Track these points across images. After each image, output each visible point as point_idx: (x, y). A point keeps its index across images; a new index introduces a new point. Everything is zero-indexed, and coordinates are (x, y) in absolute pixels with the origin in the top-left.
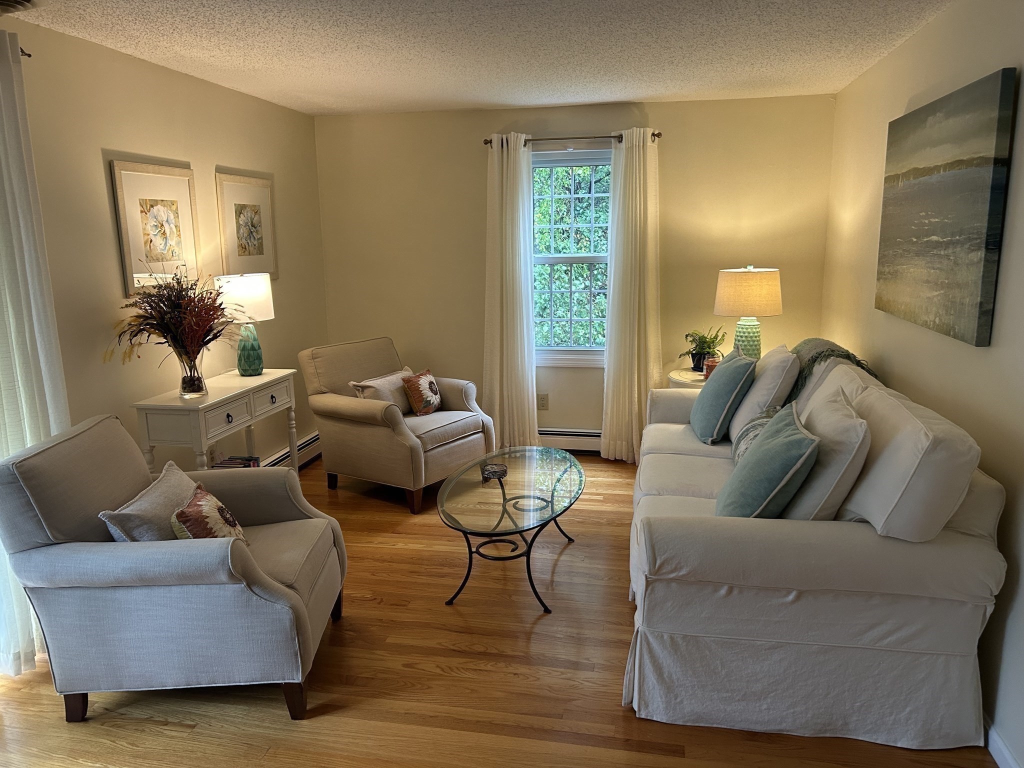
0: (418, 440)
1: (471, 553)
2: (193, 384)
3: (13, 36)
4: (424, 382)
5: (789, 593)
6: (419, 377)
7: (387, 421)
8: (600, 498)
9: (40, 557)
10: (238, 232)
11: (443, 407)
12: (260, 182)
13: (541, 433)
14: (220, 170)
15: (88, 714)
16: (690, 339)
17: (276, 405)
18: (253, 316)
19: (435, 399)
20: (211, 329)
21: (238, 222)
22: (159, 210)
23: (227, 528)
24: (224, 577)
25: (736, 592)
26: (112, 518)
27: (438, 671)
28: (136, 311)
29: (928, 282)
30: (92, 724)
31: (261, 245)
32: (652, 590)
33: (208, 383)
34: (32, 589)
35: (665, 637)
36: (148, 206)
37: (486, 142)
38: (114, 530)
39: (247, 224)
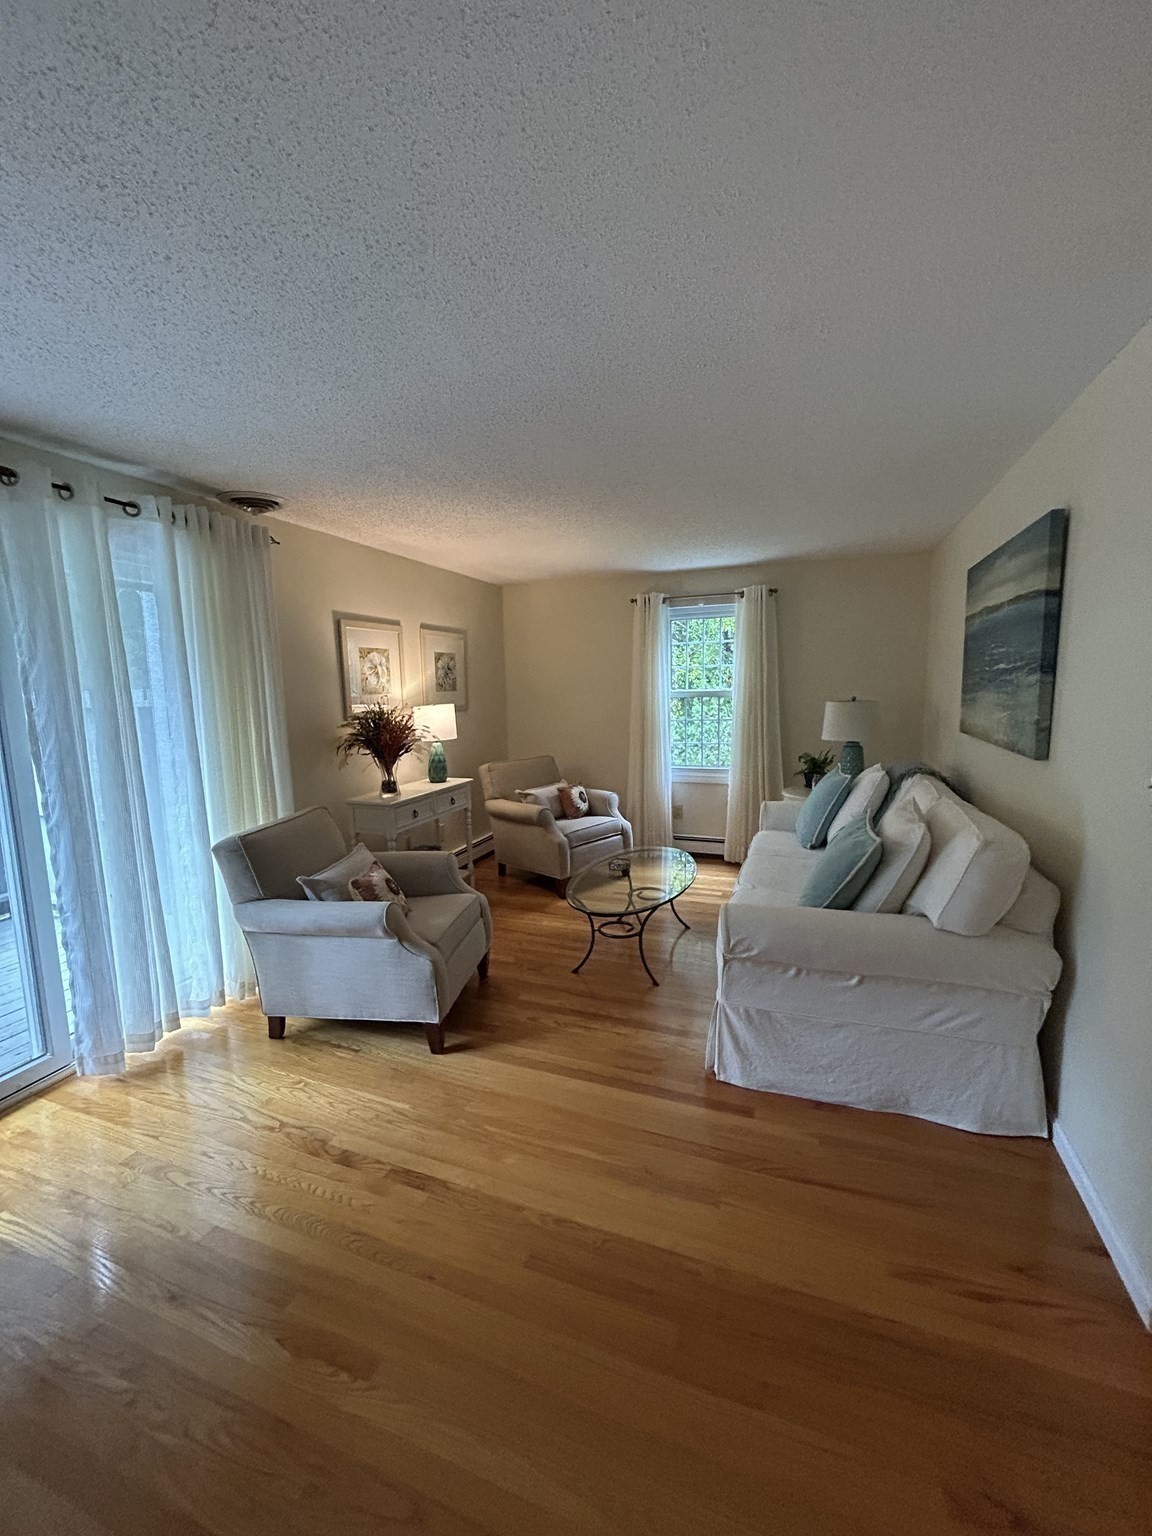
0: (565, 839)
1: (593, 931)
2: (390, 787)
3: (265, 530)
4: (575, 792)
5: (852, 977)
6: (571, 788)
7: (541, 822)
8: (720, 894)
9: (252, 907)
10: (436, 673)
11: (590, 813)
12: (455, 635)
13: (675, 838)
14: (423, 626)
15: (286, 1033)
16: (803, 760)
17: (455, 805)
18: (437, 735)
19: (584, 806)
20: (405, 745)
21: (436, 666)
22: (375, 656)
23: (391, 895)
24: (380, 933)
25: (804, 972)
26: (305, 882)
27: (554, 1025)
28: (350, 730)
29: (998, 705)
30: (288, 1042)
31: (454, 684)
32: (729, 968)
33: (400, 787)
34: (248, 933)
35: (741, 1011)
36: (364, 653)
37: (633, 601)
38: (308, 892)
39: (443, 667)
